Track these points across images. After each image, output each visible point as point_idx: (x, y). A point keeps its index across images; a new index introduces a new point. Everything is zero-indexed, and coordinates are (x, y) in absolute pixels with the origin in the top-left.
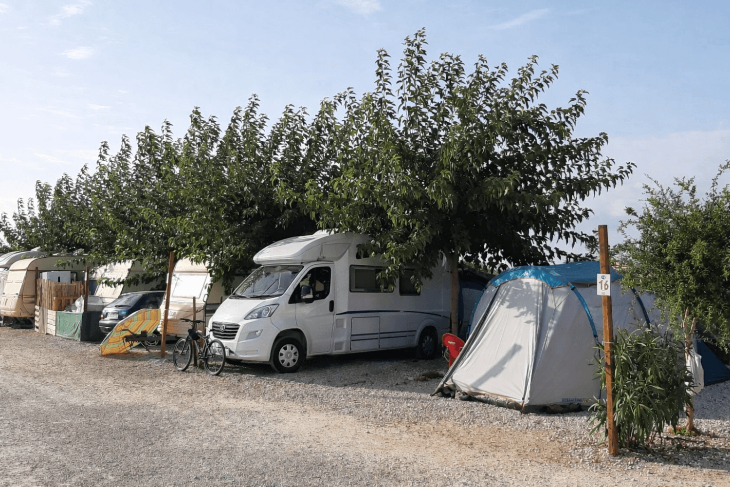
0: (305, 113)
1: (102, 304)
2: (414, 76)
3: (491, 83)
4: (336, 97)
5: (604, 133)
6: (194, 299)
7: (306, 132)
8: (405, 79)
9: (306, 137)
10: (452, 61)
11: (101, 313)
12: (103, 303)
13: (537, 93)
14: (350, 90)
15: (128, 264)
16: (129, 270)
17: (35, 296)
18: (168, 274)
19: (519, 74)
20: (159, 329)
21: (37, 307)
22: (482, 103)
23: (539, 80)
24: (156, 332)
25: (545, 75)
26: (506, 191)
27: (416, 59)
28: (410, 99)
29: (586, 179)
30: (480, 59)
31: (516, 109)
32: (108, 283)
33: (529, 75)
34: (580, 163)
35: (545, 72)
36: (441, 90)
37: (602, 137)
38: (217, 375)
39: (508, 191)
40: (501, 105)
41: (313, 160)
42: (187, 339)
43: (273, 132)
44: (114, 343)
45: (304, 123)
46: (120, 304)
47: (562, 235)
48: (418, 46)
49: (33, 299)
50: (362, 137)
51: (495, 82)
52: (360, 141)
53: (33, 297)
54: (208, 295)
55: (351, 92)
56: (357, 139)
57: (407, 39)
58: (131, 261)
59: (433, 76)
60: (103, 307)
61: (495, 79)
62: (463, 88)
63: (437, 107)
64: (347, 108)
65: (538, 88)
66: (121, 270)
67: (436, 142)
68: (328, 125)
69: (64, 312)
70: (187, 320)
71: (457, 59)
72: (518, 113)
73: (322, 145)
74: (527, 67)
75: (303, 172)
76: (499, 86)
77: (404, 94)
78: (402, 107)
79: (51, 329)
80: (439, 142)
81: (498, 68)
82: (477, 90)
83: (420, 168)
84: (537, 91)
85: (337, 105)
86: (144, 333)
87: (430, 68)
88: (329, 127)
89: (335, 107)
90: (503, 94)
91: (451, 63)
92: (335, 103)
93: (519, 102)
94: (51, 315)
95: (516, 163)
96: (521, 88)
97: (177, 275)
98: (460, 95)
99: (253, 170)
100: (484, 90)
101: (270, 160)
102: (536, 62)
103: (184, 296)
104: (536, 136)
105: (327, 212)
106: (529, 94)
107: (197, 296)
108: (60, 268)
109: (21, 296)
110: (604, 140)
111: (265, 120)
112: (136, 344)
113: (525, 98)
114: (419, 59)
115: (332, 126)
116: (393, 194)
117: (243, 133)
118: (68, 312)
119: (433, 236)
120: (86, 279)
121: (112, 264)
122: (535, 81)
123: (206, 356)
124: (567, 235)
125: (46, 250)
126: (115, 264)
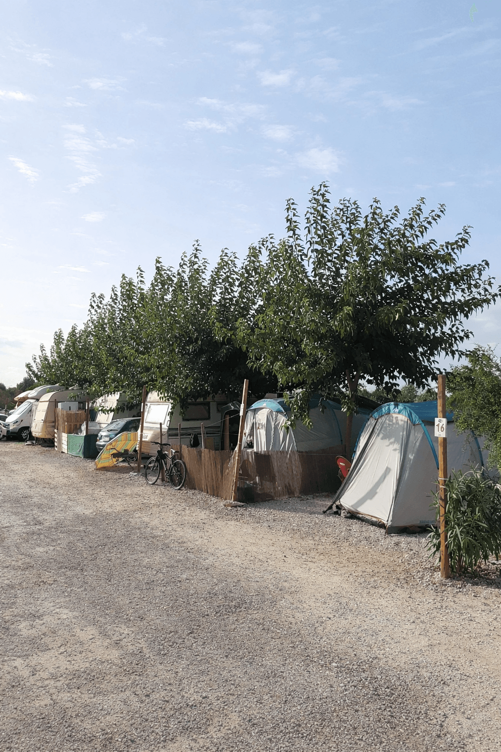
0: (235, 258)
1: (99, 429)
2: (319, 222)
3: (385, 224)
4: (260, 242)
5: (485, 260)
6: (161, 424)
7: (237, 275)
8: (312, 225)
9: (238, 280)
10: (349, 205)
11: (97, 436)
12: (100, 427)
13: (426, 231)
14: (271, 236)
15: (117, 396)
16: (117, 400)
17: (54, 422)
18: (142, 404)
19: (410, 214)
20: (137, 449)
21: (56, 431)
22: (377, 242)
23: (428, 218)
24: (135, 451)
25: (434, 214)
26: (397, 316)
27: (321, 207)
28: (317, 243)
29: (469, 300)
30: (374, 201)
31: (407, 246)
32: (103, 411)
33: (418, 215)
34: (463, 287)
35: (433, 211)
36: (342, 232)
37: (483, 263)
38: (179, 489)
39: (399, 316)
40: (393, 242)
41: (243, 300)
42: (157, 459)
43: (212, 276)
44: (105, 459)
45: (235, 267)
46: (111, 428)
47: (449, 352)
48: (323, 195)
49: (53, 424)
50: (280, 277)
51: (388, 224)
52: (279, 281)
53: (53, 422)
54: (170, 421)
55: (271, 238)
56: (276, 279)
57: (312, 189)
58: (119, 393)
59: (336, 220)
60: (100, 430)
61: (389, 221)
62: (361, 229)
63: (339, 249)
64: (268, 252)
65: (427, 225)
66: (112, 400)
67: (339, 280)
68: (254, 267)
69: (73, 434)
70: (157, 443)
71: (355, 203)
72: (409, 248)
73: (251, 286)
74: (416, 208)
75: (236, 311)
76: (392, 226)
77: (311, 238)
78: (310, 250)
79: (65, 448)
80: (342, 279)
81: (391, 211)
82: (372, 230)
83: (326, 305)
84: (426, 228)
85: (261, 250)
86: (126, 451)
87: (333, 213)
88: (255, 269)
89: (260, 251)
90: (396, 233)
91: (349, 207)
92: (260, 248)
93: (410, 239)
94: (65, 436)
95: (406, 293)
96: (412, 227)
97: (149, 404)
98: (358, 236)
99: (197, 310)
100: (379, 230)
101: (211, 302)
102: (424, 203)
103: (153, 421)
104: (425, 267)
105: (255, 345)
106: (419, 231)
107: (163, 423)
108: (73, 399)
109: (45, 421)
110: (486, 266)
111: (206, 264)
112: (121, 459)
113: (415, 235)
114: (324, 206)
115: (258, 269)
116: (304, 329)
117: (189, 278)
118: (76, 435)
119: (338, 361)
120: (87, 408)
121: (106, 395)
122: (424, 219)
123: (171, 473)
124: (453, 353)
125: (63, 385)
126: (108, 396)
